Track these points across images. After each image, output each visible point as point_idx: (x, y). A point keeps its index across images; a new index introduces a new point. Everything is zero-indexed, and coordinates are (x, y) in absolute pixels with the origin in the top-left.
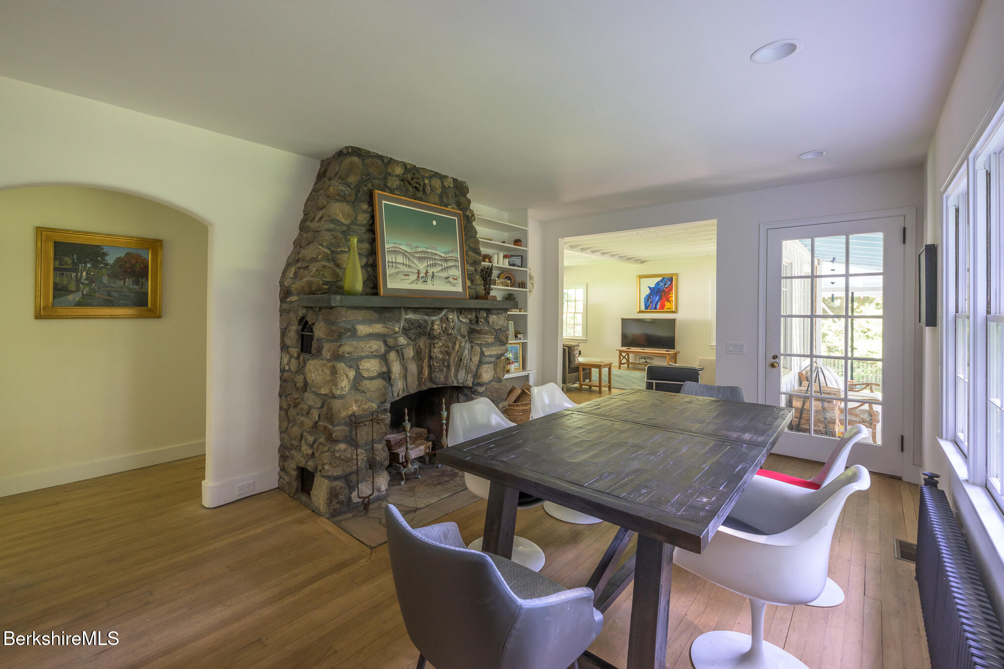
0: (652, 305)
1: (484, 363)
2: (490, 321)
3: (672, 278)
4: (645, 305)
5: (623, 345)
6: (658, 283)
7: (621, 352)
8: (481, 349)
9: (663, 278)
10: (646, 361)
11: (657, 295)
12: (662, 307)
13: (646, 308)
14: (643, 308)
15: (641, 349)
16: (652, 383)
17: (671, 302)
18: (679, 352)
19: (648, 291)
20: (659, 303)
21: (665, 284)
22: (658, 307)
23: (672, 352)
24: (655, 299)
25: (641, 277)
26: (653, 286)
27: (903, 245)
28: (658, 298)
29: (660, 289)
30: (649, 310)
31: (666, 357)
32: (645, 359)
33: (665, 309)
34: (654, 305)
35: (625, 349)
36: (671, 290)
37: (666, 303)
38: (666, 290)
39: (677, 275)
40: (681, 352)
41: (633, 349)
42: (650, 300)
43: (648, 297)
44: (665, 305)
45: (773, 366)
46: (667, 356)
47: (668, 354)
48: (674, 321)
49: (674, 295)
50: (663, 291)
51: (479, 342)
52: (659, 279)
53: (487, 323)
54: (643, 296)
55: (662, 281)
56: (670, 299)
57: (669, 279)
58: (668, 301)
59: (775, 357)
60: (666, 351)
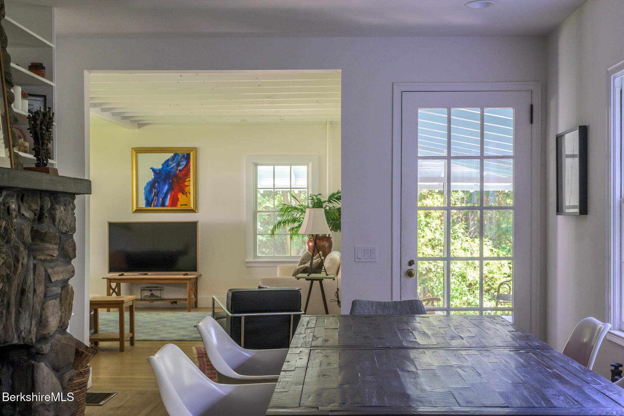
0: (158, 200)
1: (49, 296)
2: (58, 217)
3: (189, 155)
4: (147, 199)
5: (111, 270)
6: (166, 163)
7: (110, 280)
8: (46, 271)
9: (175, 155)
10: (152, 294)
11: (165, 183)
12: (174, 202)
13: (149, 203)
14: (142, 204)
15: (142, 274)
16: (240, 317)
17: (188, 194)
18: (201, 275)
19: (151, 176)
20: (169, 196)
21: (178, 165)
22: (167, 203)
23: (192, 275)
24: (162, 190)
25: (139, 151)
26: (159, 166)
27: (530, 125)
28: (167, 187)
29: (170, 172)
30: (152, 208)
31: (184, 286)
32: (151, 291)
33: (179, 205)
34: (161, 199)
35: (115, 275)
36: (187, 174)
37: (180, 196)
38: (181, 175)
39: (195, 149)
40: (202, 276)
41: (128, 275)
42: (154, 191)
43: (152, 186)
44: (178, 199)
45: (410, 274)
46: (187, 282)
47: (190, 279)
48: (193, 225)
49: (192, 183)
50: (176, 176)
51: (43, 258)
52: (169, 155)
53: (52, 221)
54: (143, 184)
55: (173, 159)
56: (187, 189)
57: (183, 156)
58: (184, 193)
59: (411, 263)
60: (184, 275)
